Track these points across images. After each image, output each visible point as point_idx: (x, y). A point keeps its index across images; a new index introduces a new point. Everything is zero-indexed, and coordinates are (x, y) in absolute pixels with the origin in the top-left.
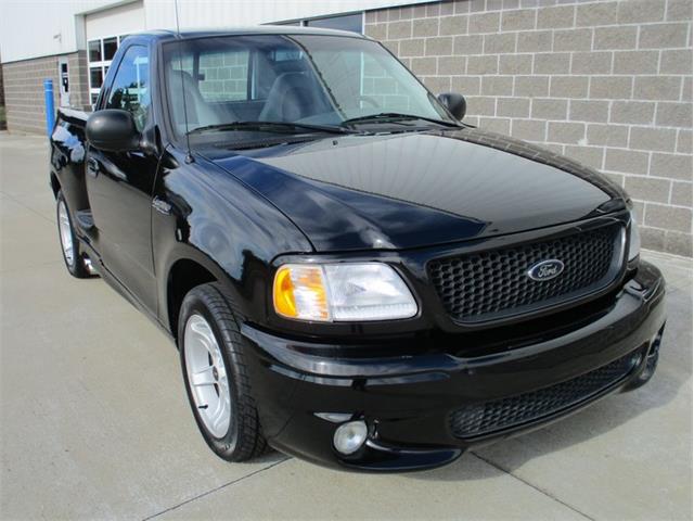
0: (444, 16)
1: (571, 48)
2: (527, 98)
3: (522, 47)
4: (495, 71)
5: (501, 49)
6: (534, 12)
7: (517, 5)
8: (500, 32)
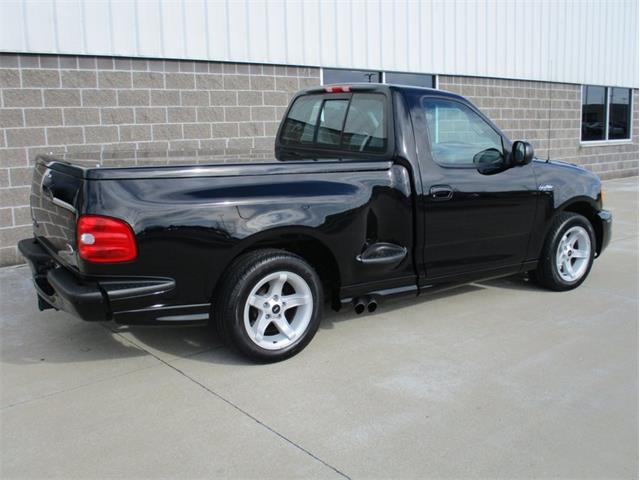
0: (67, 70)
1: (196, 104)
2: (166, 141)
3: (155, 102)
4: (132, 121)
5: (136, 103)
6: (162, 76)
7: (146, 69)
8: (133, 89)
